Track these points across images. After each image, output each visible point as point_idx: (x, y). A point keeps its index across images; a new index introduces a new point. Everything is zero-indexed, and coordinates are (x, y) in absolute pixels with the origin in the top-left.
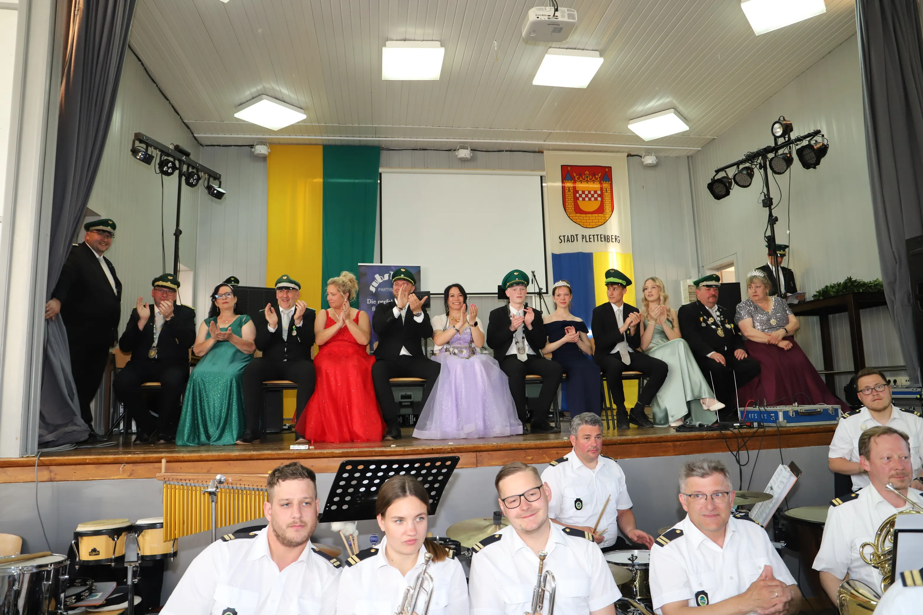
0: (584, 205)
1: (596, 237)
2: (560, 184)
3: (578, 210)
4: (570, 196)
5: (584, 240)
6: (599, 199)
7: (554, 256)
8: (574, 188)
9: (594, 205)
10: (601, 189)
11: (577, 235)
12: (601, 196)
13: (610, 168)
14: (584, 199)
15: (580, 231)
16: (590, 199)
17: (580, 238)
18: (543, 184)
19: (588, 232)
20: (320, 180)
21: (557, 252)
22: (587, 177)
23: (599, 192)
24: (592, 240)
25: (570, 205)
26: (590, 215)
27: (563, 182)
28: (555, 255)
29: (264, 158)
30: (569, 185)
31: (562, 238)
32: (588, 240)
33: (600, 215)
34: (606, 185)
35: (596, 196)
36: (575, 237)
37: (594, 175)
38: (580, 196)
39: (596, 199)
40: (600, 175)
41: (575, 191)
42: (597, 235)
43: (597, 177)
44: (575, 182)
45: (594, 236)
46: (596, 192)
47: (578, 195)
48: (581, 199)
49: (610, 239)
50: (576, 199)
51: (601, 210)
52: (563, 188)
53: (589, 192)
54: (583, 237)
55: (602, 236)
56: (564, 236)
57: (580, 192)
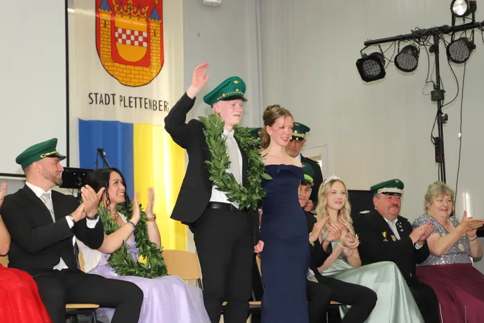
0: (126, 51)
1: (138, 100)
2: (93, 13)
3: (116, 58)
4: (106, 34)
5: (122, 102)
6: (145, 44)
8: (113, 23)
9: (137, 54)
10: (148, 30)
11: (113, 95)
12: (147, 40)
14: (124, 42)
15: (121, 90)
16: (132, 43)
18: (69, 10)
21: (85, 118)
22: (130, 9)
23: (145, 35)
24: (133, 104)
25: (106, 48)
26: (132, 67)
27: (97, 12)
30: (106, 16)
31: (93, 96)
32: (127, 104)
33: (145, 69)
34: (154, 25)
35: (141, 39)
36: (111, 97)
37: (139, 7)
38: (120, 36)
39: (141, 44)
40: (147, 8)
41: (114, 29)
42: (141, 98)
43: (143, 10)
44: (113, 14)
45: (136, 98)
46: (141, 34)
47: (117, 35)
48: (120, 41)
49: (158, 105)
50: (114, 40)
51: (145, 62)
52: (98, 20)
53: (133, 32)
54: (122, 99)
55: (147, 101)
56: (96, 94)
57: (120, 31)
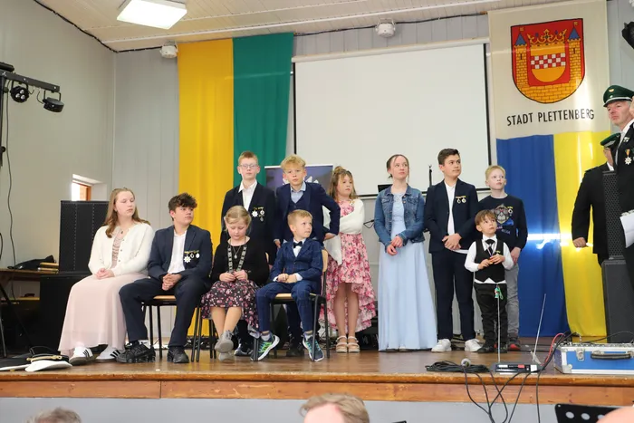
0: (542, 75)
1: (558, 114)
2: (509, 51)
3: (533, 81)
4: (522, 65)
5: (542, 119)
6: (563, 64)
7: (499, 142)
8: (528, 54)
10: (567, 50)
11: (531, 114)
12: (566, 59)
13: (581, 21)
14: (542, 67)
15: (535, 108)
16: (550, 66)
17: (535, 117)
18: (487, 54)
19: (546, 109)
20: (230, 78)
21: (504, 138)
22: (547, 37)
23: (563, 55)
24: (552, 118)
25: (523, 76)
26: (550, 86)
27: (513, 48)
28: (503, 141)
29: (175, 59)
30: (521, 50)
31: (511, 119)
32: (547, 118)
33: (563, 85)
34: (574, 44)
35: (559, 60)
36: (529, 116)
37: (556, 33)
38: (537, 63)
39: (559, 65)
40: (564, 32)
41: (530, 57)
42: (560, 112)
43: (560, 35)
44: (529, 46)
45: (555, 112)
46: (558, 55)
47: (533, 63)
48: (537, 67)
49: (580, 114)
50: (530, 68)
51: (566, 78)
52: (514, 56)
53: (550, 57)
54: (540, 115)
55: (567, 113)
56: (514, 117)
57: (537, 58)
